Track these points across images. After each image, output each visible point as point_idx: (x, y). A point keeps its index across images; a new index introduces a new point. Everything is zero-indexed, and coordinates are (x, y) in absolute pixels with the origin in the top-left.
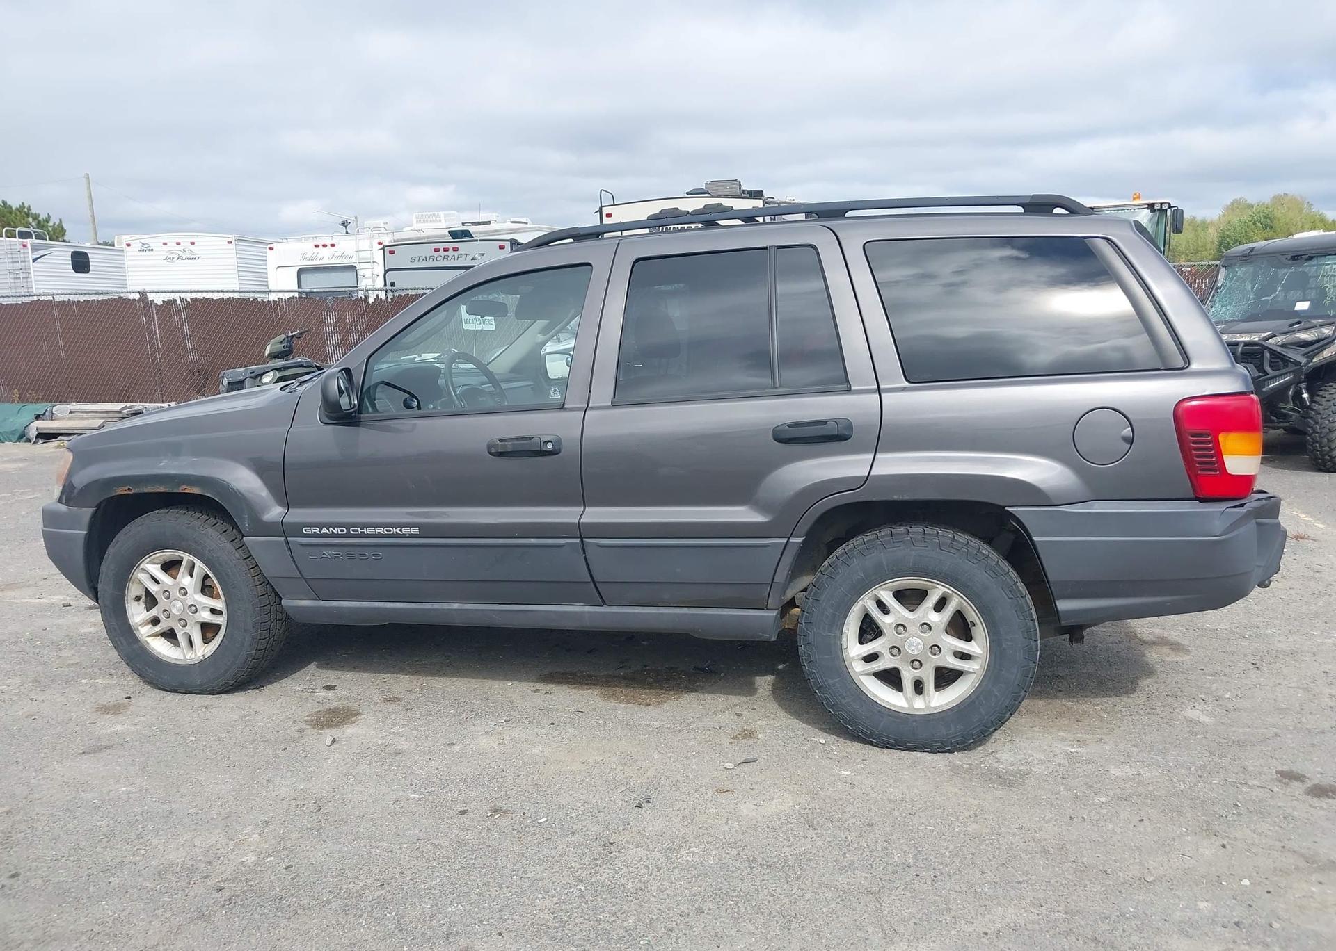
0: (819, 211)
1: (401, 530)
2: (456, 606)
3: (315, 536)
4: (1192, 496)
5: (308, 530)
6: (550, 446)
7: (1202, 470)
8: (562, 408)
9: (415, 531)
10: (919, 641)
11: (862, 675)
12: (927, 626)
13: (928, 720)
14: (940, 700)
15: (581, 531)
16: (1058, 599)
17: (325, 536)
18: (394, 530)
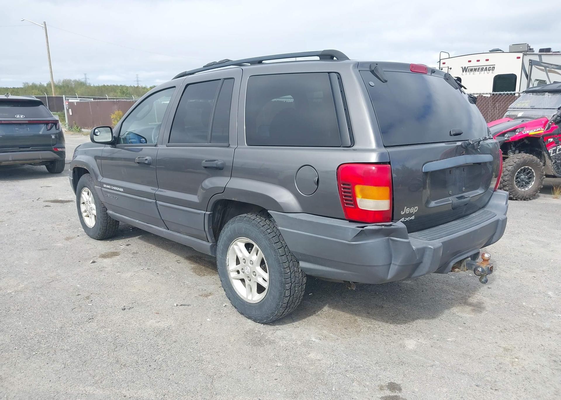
0: (250, 62)
1: (120, 189)
3: (105, 188)
4: (345, 218)
5: (105, 186)
6: (146, 162)
7: (347, 204)
8: (156, 146)
9: (122, 190)
10: (249, 268)
11: (233, 279)
12: (252, 262)
13: (252, 306)
14: (256, 298)
15: (156, 197)
16: (300, 261)
17: (107, 188)
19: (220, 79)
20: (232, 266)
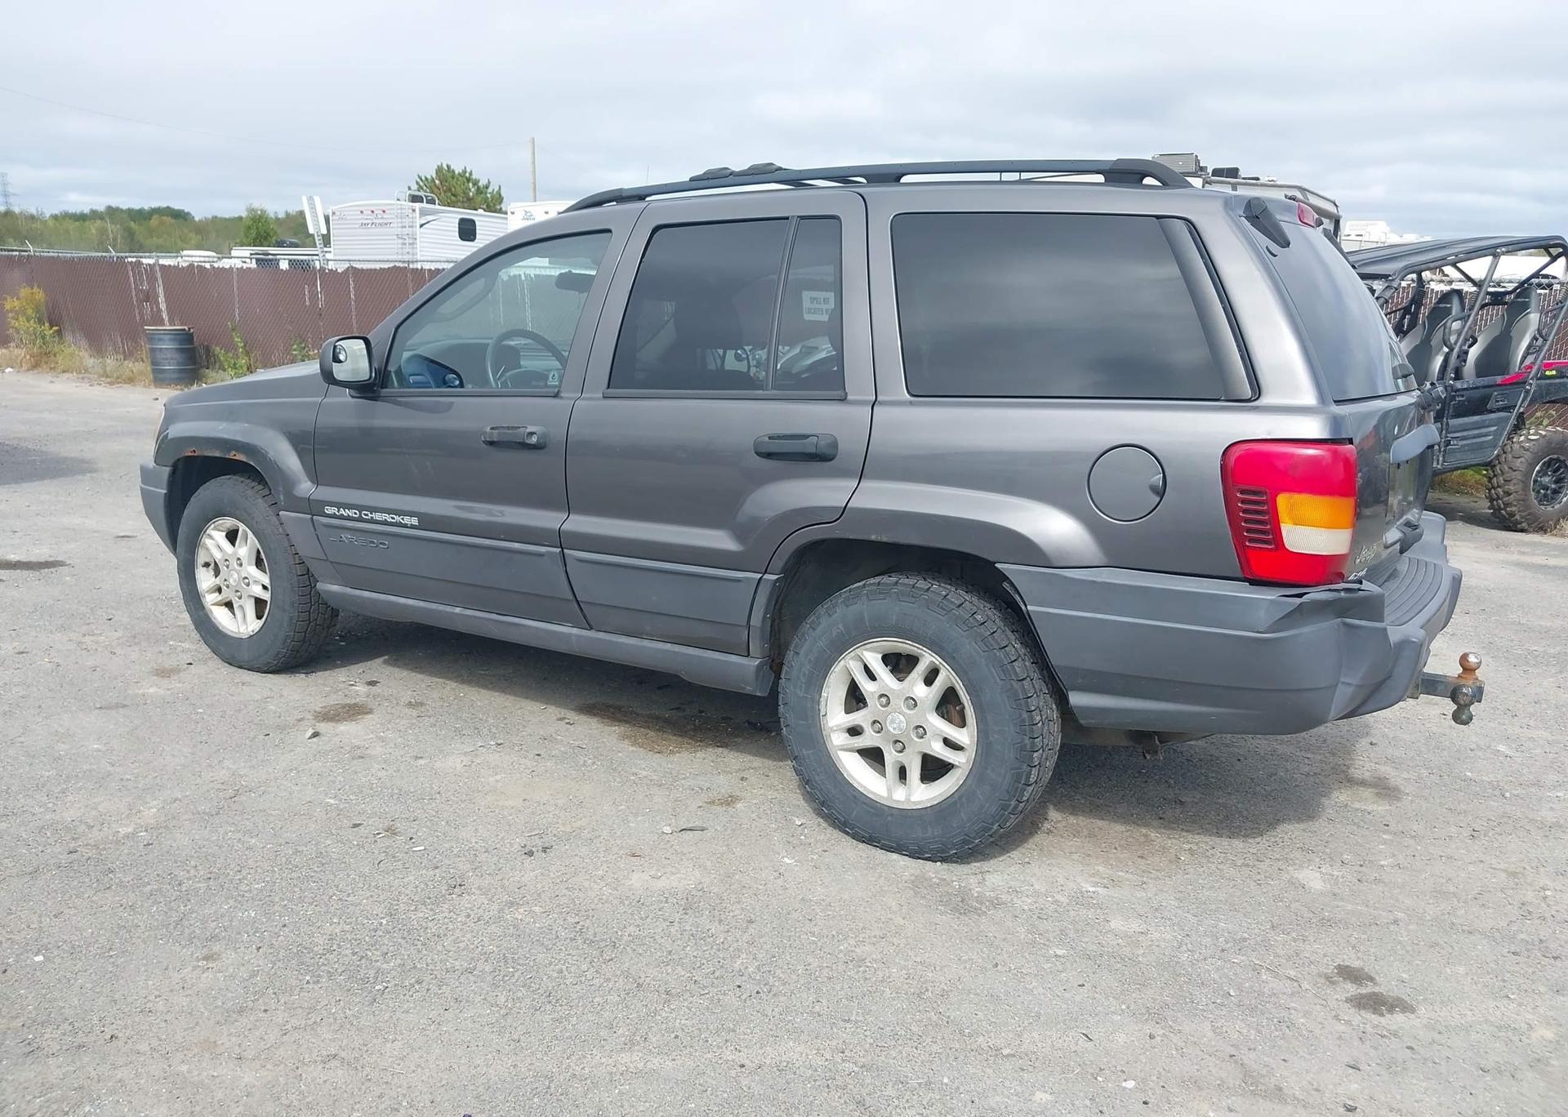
0: (868, 175)
1: (403, 519)
2: (458, 610)
3: (333, 516)
4: (1240, 574)
5: (330, 510)
6: (534, 439)
7: (1251, 540)
8: (556, 396)
9: (415, 521)
10: (901, 717)
11: (840, 750)
12: (912, 702)
13: (906, 816)
14: (921, 795)
15: (562, 540)
16: (1072, 690)
17: (342, 517)
18: (398, 519)
19: (787, 218)
20: (835, 716)
